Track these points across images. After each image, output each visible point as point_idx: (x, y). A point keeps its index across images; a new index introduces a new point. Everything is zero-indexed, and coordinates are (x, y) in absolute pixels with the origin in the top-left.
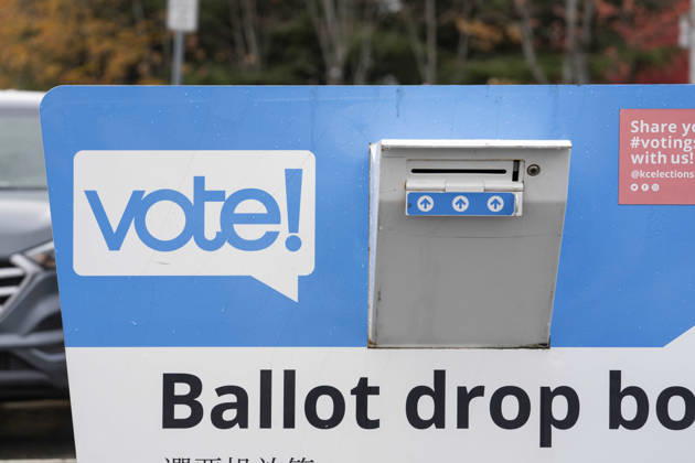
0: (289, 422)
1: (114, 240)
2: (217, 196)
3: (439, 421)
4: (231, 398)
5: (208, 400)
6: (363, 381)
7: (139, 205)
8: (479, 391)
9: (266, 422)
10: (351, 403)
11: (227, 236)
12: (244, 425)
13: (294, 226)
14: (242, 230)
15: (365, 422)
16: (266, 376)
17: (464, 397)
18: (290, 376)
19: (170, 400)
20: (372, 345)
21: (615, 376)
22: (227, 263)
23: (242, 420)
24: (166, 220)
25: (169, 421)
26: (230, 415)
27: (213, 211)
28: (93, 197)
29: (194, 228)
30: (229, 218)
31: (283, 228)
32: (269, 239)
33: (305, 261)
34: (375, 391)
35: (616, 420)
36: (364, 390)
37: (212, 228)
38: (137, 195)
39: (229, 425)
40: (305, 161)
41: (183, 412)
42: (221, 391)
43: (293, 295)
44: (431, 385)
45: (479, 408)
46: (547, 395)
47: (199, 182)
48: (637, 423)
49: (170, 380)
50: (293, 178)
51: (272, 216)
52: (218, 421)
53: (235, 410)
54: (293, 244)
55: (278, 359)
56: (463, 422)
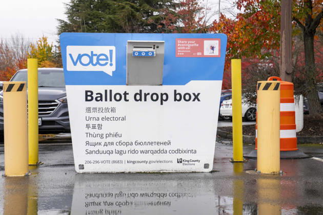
0: (111, 100)
1: (75, 64)
2: (96, 55)
3: (141, 100)
4: (99, 95)
5: (94, 96)
6: (125, 92)
7: (80, 57)
8: (148, 94)
9: (106, 100)
10: (123, 96)
11: (98, 63)
12: (102, 101)
13: (111, 61)
14: (101, 62)
15: (126, 100)
16: (106, 91)
17: (146, 95)
18: (111, 91)
19: (87, 96)
20: (127, 85)
21: (175, 91)
22: (98, 68)
23: (101, 100)
24: (85, 60)
25: (87, 100)
26: (99, 99)
27: (95, 58)
28: (70, 55)
29: (91, 61)
30: (98, 59)
31: (109, 62)
32: (106, 64)
33: (113, 68)
34: (128, 94)
35: (175, 99)
36: (126, 94)
37: (95, 61)
38: (79, 55)
39: (99, 101)
40: (113, 48)
41: (89, 98)
42: (97, 94)
43: (111, 74)
44: (139, 93)
45: (149, 97)
46: (162, 95)
47: (92, 52)
48: (180, 100)
49: (87, 92)
50: (111, 51)
51: (107, 59)
52: (97, 100)
53: (100, 98)
54: (111, 65)
55: (108, 88)
56: (145, 100)
